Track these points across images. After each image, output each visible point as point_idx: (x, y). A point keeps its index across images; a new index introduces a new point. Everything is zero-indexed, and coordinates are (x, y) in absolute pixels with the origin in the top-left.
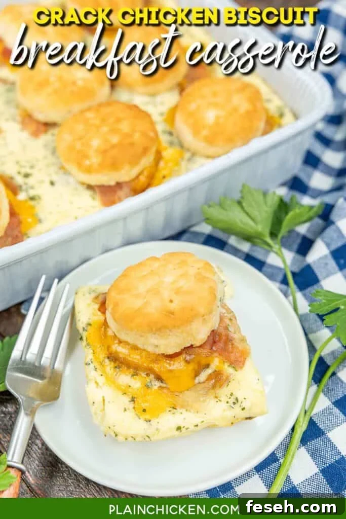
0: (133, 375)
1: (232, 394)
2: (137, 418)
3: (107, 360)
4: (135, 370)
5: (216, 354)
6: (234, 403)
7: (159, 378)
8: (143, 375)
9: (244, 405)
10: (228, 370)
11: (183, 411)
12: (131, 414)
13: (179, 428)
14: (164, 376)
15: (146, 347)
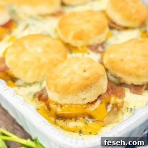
0: (76, 120)
3: (57, 120)
4: (75, 118)
5: (112, 95)
7: (91, 117)
8: (81, 119)
10: (119, 101)
14: (93, 115)
15: (78, 102)
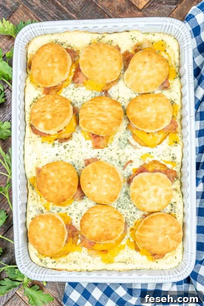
1: (133, 42)
2: (166, 43)
6: (134, 38)
9: (131, 37)
11: (150, 41)
12: (168, 44)
13: (154, 35)
